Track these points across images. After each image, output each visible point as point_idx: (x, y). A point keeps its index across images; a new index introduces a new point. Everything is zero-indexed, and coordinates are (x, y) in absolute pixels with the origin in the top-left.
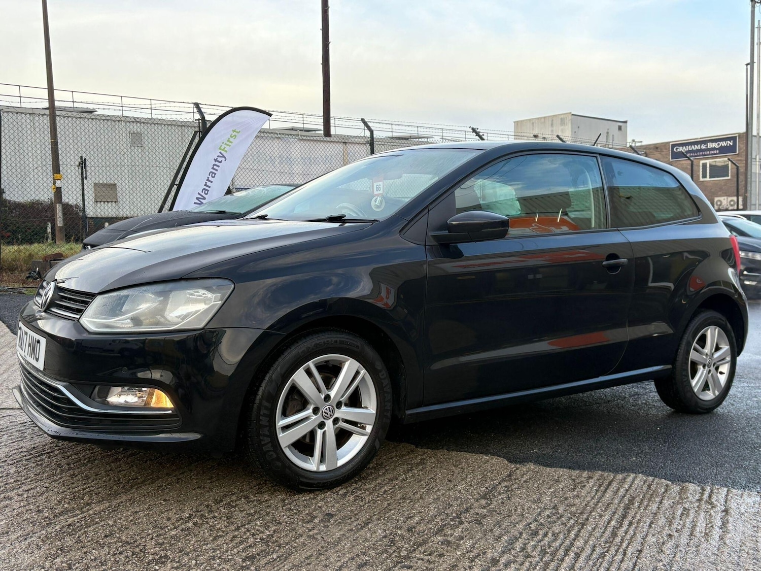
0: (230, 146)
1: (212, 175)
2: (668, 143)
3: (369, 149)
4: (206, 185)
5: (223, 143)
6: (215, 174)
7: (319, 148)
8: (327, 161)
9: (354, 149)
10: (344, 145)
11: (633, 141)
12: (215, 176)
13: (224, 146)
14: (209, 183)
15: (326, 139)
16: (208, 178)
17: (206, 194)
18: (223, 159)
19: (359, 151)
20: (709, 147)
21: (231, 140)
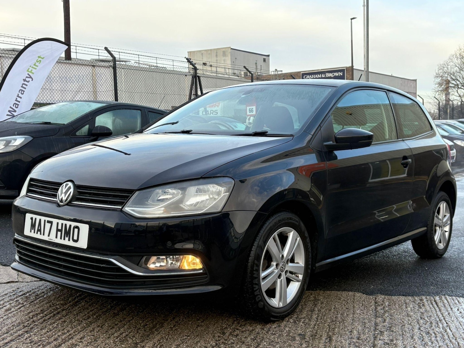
0: (36, 69)
1: (21, 92)
2: (299, 72)
3: (112, 71)
4: (16, 100)
5: (30, 66)
6: (24, 91)
7: (74, 69)
8: (80, 80)
9: (101, 71)
10: (93, 68)
11: (276, 70)
12: (23, 93)
13: (31, 69)
14: (19, 99)
15: (68, 61)
16: (18, 94)
17: (17, 108)
18: (30, 79)
19: (104, 73)
20: (327, 76)
21: (37, 64)
